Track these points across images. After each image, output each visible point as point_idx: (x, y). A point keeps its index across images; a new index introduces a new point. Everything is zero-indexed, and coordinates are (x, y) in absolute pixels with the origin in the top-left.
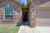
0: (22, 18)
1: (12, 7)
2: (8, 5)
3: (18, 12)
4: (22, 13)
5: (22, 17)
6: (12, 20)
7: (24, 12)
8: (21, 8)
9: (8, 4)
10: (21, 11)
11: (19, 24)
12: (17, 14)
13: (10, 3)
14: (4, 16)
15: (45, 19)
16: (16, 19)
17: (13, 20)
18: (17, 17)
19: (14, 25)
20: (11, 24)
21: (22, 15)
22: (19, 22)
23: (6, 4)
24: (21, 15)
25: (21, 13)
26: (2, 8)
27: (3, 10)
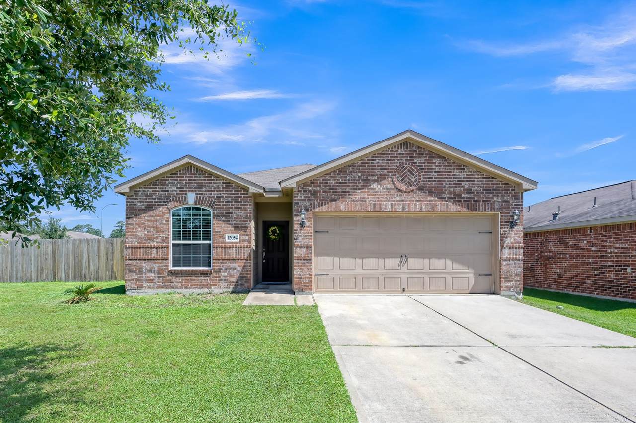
0: (256, 257)
1: (211, 205)
2: (191, 199)
3: (236, 228)
4: (257, 235)
5: (256, 252)
6: (206, 269)
7: (267, 225)
8: (251, 208)
9: (192, 192)
10: (253, 224)
11: (240, 288)
12: (231, 237)
13: (200, 187)
14: (171, 248)
15: (359, 261)
16: (228, 263)
17: (215, 264)
18: (232, 253)
19: (216, 290)
20: (203, 286)
21: (257, 241)
22: (242, 277)
23: (182, 190)
24: (253, 243)
25: (253, 231)
26: (163, 209)
27: (168, 221)
